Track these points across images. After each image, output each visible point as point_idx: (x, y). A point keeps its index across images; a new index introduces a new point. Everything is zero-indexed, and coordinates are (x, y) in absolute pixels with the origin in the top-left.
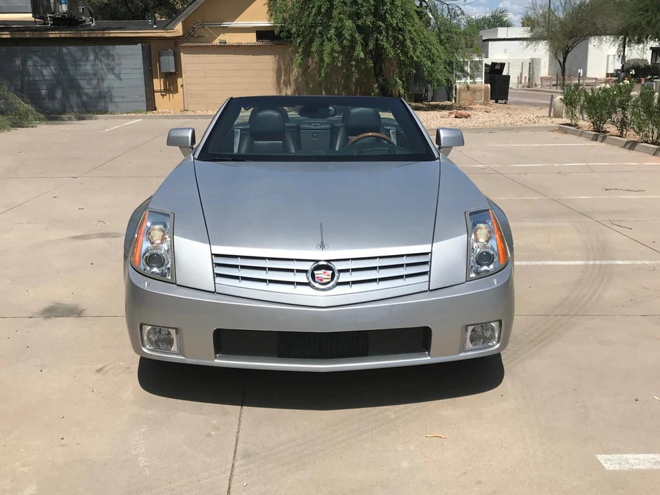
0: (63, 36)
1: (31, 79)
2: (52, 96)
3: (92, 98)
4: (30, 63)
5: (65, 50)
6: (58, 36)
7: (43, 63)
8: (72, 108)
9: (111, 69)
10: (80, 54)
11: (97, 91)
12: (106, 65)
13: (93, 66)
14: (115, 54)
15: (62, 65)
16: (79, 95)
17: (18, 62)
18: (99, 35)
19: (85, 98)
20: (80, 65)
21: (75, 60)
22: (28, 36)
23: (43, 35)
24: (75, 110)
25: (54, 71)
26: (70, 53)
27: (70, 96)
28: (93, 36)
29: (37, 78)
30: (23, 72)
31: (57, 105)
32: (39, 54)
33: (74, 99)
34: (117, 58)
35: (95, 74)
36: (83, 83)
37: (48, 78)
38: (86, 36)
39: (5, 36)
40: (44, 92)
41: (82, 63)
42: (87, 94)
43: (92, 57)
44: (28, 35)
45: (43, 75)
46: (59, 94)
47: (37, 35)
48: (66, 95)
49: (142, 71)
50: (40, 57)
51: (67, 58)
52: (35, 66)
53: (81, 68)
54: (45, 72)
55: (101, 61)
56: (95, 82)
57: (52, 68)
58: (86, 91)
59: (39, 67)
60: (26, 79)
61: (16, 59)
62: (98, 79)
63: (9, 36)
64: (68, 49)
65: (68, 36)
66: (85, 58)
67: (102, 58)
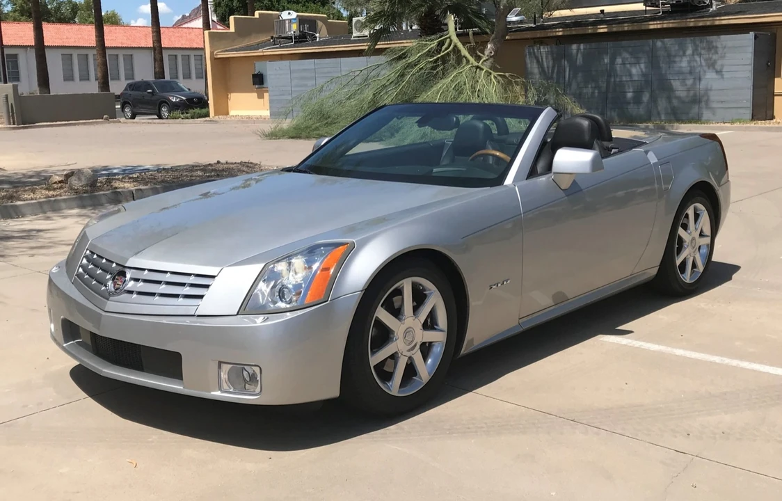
0: (665, 26)
1: (618, 80)
2: (637, 100)
3: (683, 102)
4: (619, 61)
5: (659, 44)
6: (659, 26)
7: (633, 60)
8: (659, 114)
9: (712, 65)
10: (677, 47)
11: (692, 93)
12: (706, 60)
13: (689, 62)
14: (719, 45)
15: (653, 62)
16: (669, 99)
17: (606, 60)
18: (708, 23)
19: (675, 102)
20: (675, 62)
21: (669, 56)
22: (626, 29)
23: (644, 26)
24: (663, 117)
25: (644, 70)
26: (666, 49)
27: (659, 99)
28: (701, 24)
29: (624, 79)
30: (611, 72)
31: (642, 111)
32: (630, 49)
33: (662, 104)
34: (720, 51)
35: (691, 73)
36: (676, 84)
37: (636, 78)
38: (692, 24)
39: (602, 31)
40: (630, 95)
41: (677, 59)
42: (679, 98)
43: (689, 52)
44: (626, 27)
45: (630, 75)
46: (646, 97)
47: (636, 27)
48: (653, 99)
49: (751, 68)
50: (631, 54)
51: (661, 53)
52: (624, 64)
53: (675, 65)
54: (634, 71)
55: (700, 55)
56: (689, 82)
57: (643, 66)
58: (678, 93)
59: (628, 66)
60: (613, 80)
61: (605, 57)
62: (695, 79)
63: (606, 30)
64: (663, 42)
65: (671, 25)
66: (681, 53)
67: (703, 52)
